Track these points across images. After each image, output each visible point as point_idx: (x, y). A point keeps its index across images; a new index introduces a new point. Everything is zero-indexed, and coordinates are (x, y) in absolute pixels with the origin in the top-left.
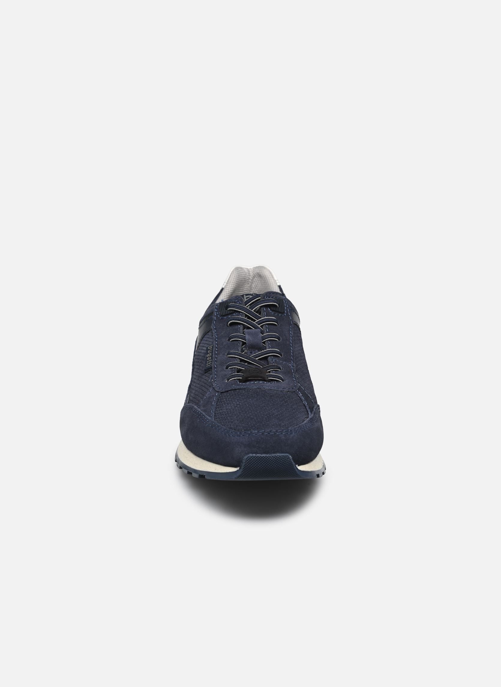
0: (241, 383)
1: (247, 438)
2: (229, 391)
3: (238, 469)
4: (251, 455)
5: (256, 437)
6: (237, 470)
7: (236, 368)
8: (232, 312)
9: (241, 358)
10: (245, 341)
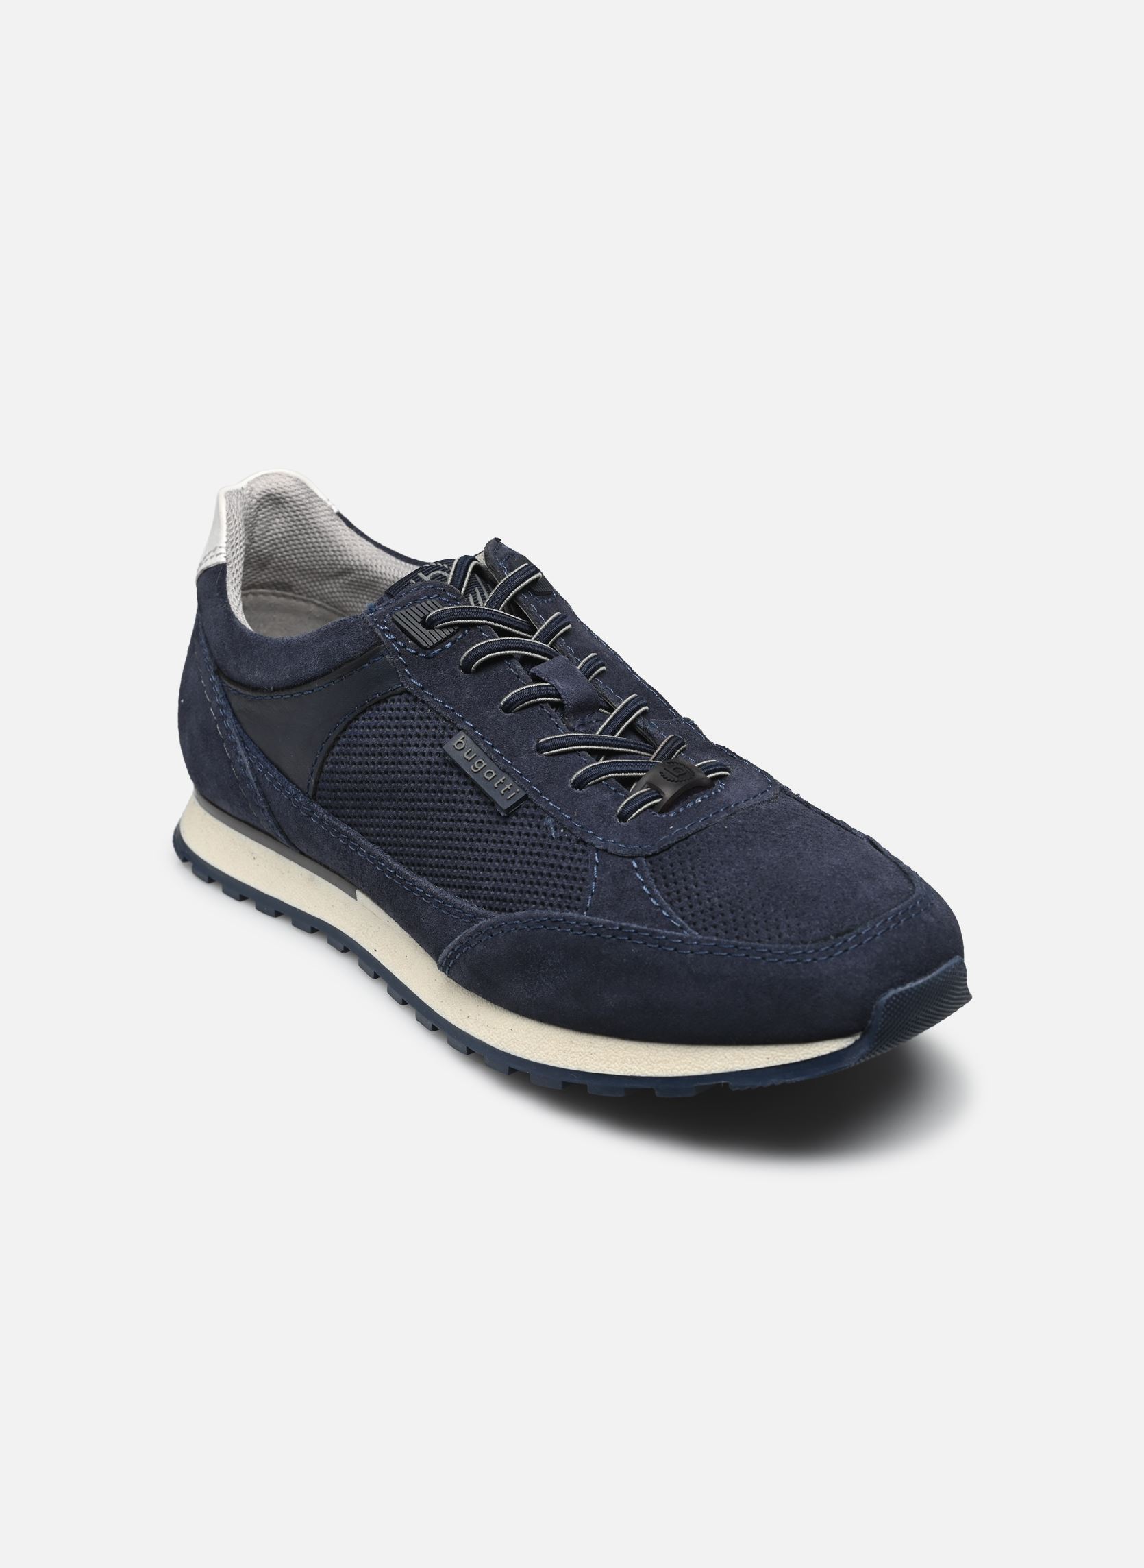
0: (664, 816)
1: (862, 952)
2: (673, 845)
3: (858, 1037)
4: (892, 992)
5: (882, 943)
6: (856, 1042)
7: (609, 778)
8: (448, 633)
9: (591, 749)
10: (557, 700)
